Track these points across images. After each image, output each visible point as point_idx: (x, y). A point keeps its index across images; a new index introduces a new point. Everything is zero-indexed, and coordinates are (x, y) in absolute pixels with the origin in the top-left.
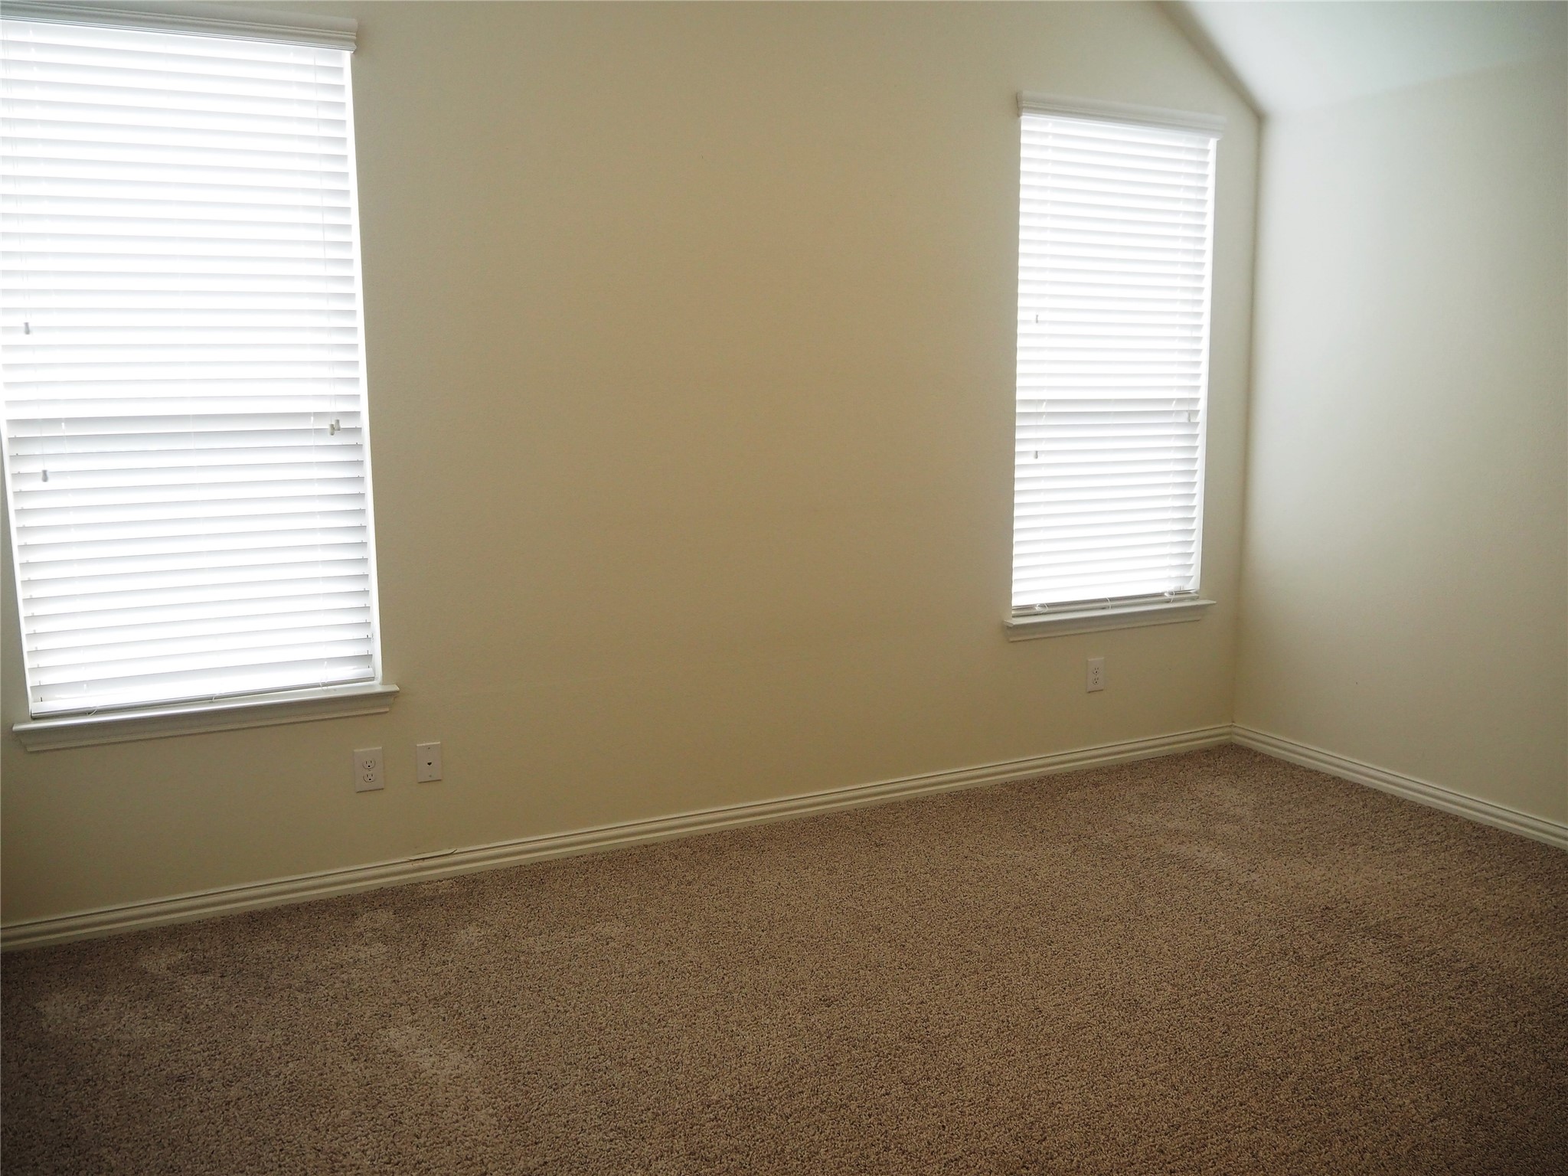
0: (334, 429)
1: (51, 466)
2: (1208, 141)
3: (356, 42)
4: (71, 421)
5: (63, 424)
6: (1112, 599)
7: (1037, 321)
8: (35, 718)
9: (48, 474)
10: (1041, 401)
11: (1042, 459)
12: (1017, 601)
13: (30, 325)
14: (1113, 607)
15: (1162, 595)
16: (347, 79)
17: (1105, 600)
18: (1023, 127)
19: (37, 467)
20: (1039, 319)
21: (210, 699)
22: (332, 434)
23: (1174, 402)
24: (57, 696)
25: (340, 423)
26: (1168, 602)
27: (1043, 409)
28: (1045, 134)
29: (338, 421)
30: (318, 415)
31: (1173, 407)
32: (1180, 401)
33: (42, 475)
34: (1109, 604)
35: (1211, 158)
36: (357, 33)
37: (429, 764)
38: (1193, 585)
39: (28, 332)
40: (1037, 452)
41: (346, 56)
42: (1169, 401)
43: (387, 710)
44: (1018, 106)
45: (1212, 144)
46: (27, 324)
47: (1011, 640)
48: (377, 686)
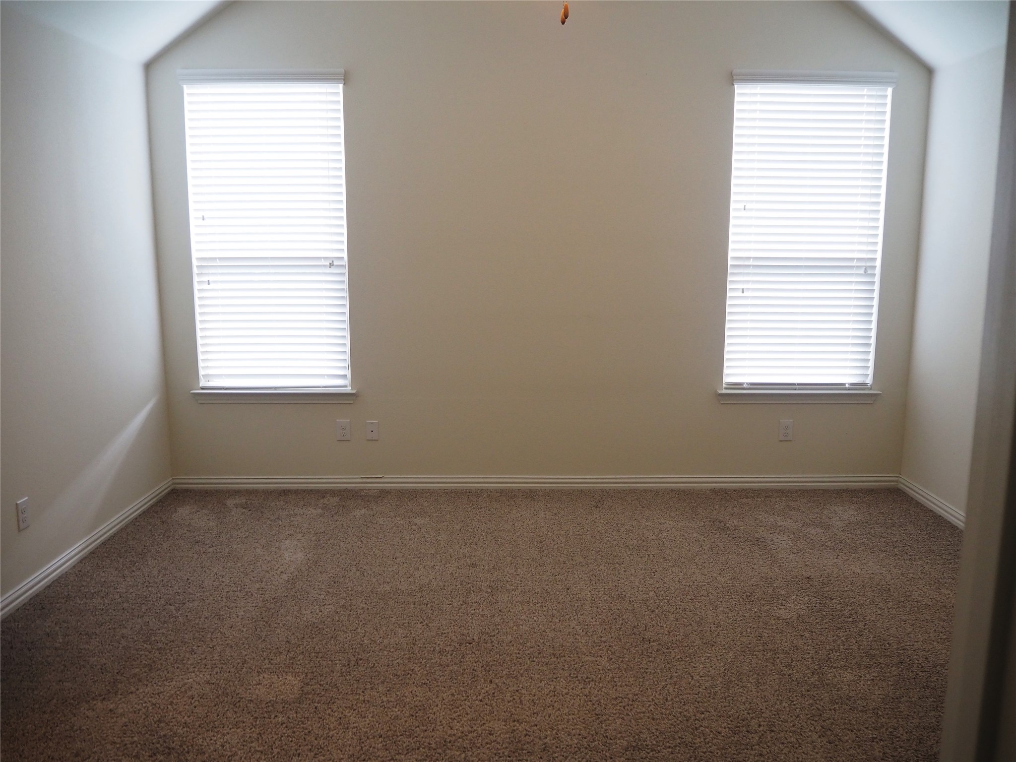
0: (331, 265)
1: (211, 278)
2: (887, 90)
3: (344, 80)
4: (220, 259)
5: (218, 260)
6: (799, 384)
7: (745, 209)
8: (202, 389)
9: (210, 282)
10: (749, 258)
11: (746, 294)
12: (727, 379)
13: (204, 217)
14: (799, 389)
15: (844, 384)
16: (341, 98)
17: (794, 384)
18: (737, 91)
19: (205, 279)
20: (746, 208)
21: (276, 388)
22: (330, 267)
23: (855, 260)
24: (215, 380)
25: (334, 262)
26: (846, 389)
27: (751, 262)
28: (755, 94)
29: (333, 261)
30: (325, 258)
31: (854, 263)
32: (859, 259)
33: (207, 282)
34: (797, 387)
35: (889, 100)
36: (345, 76)
37: (372, 431)
38: (869, 380)
39: (203, 219)
40: (743, 289)
41: (341, 86)
42: (852, 259)
43: (352, 402)
44: (731, 79)
45: (889, 91)
46: (203, 216)
47: (722, 402)
48: (348, 390)
